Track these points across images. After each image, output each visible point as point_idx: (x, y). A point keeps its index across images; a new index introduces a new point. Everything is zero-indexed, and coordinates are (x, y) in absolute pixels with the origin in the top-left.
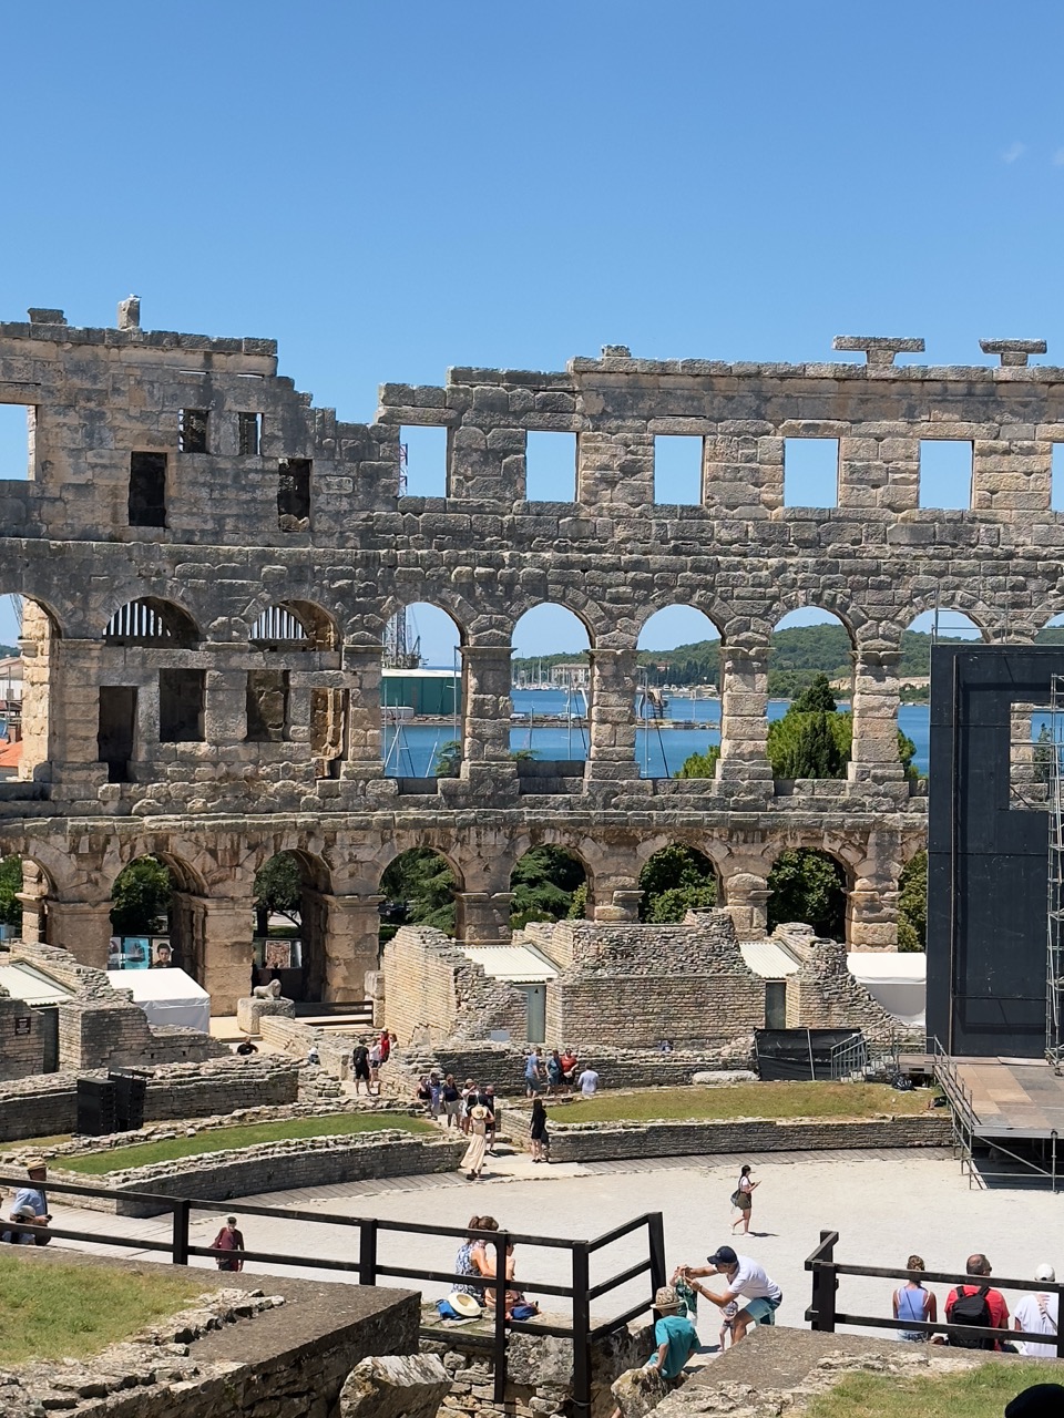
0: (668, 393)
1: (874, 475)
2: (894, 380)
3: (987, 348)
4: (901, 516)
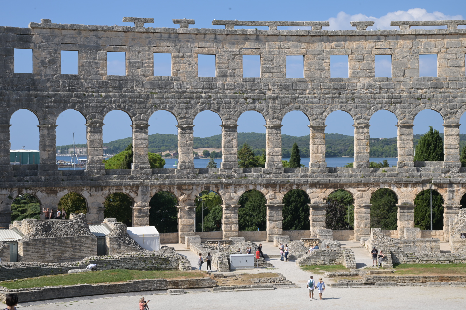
0: (65, 35)
1: (138, 65)
2: (144, 32)
3: (175, 22)
4: (147, 78)
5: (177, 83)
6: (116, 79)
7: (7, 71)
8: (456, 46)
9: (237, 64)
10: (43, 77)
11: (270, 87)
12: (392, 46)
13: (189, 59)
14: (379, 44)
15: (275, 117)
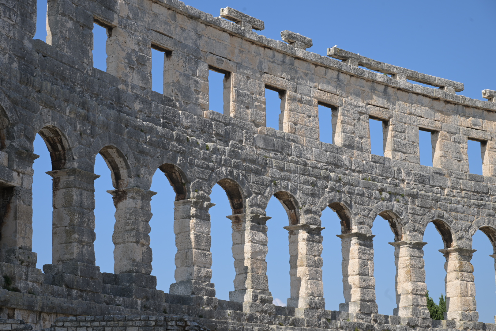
1: (247, 100)
2: (253, 43)
4: (259, 129)
5: (296, 147)
6: (220, 119)
7: (85, 60)
9: (364, 129)
10: (130, 89)
11: (404, 176)
13: (308, 107)
15: (416, 229)
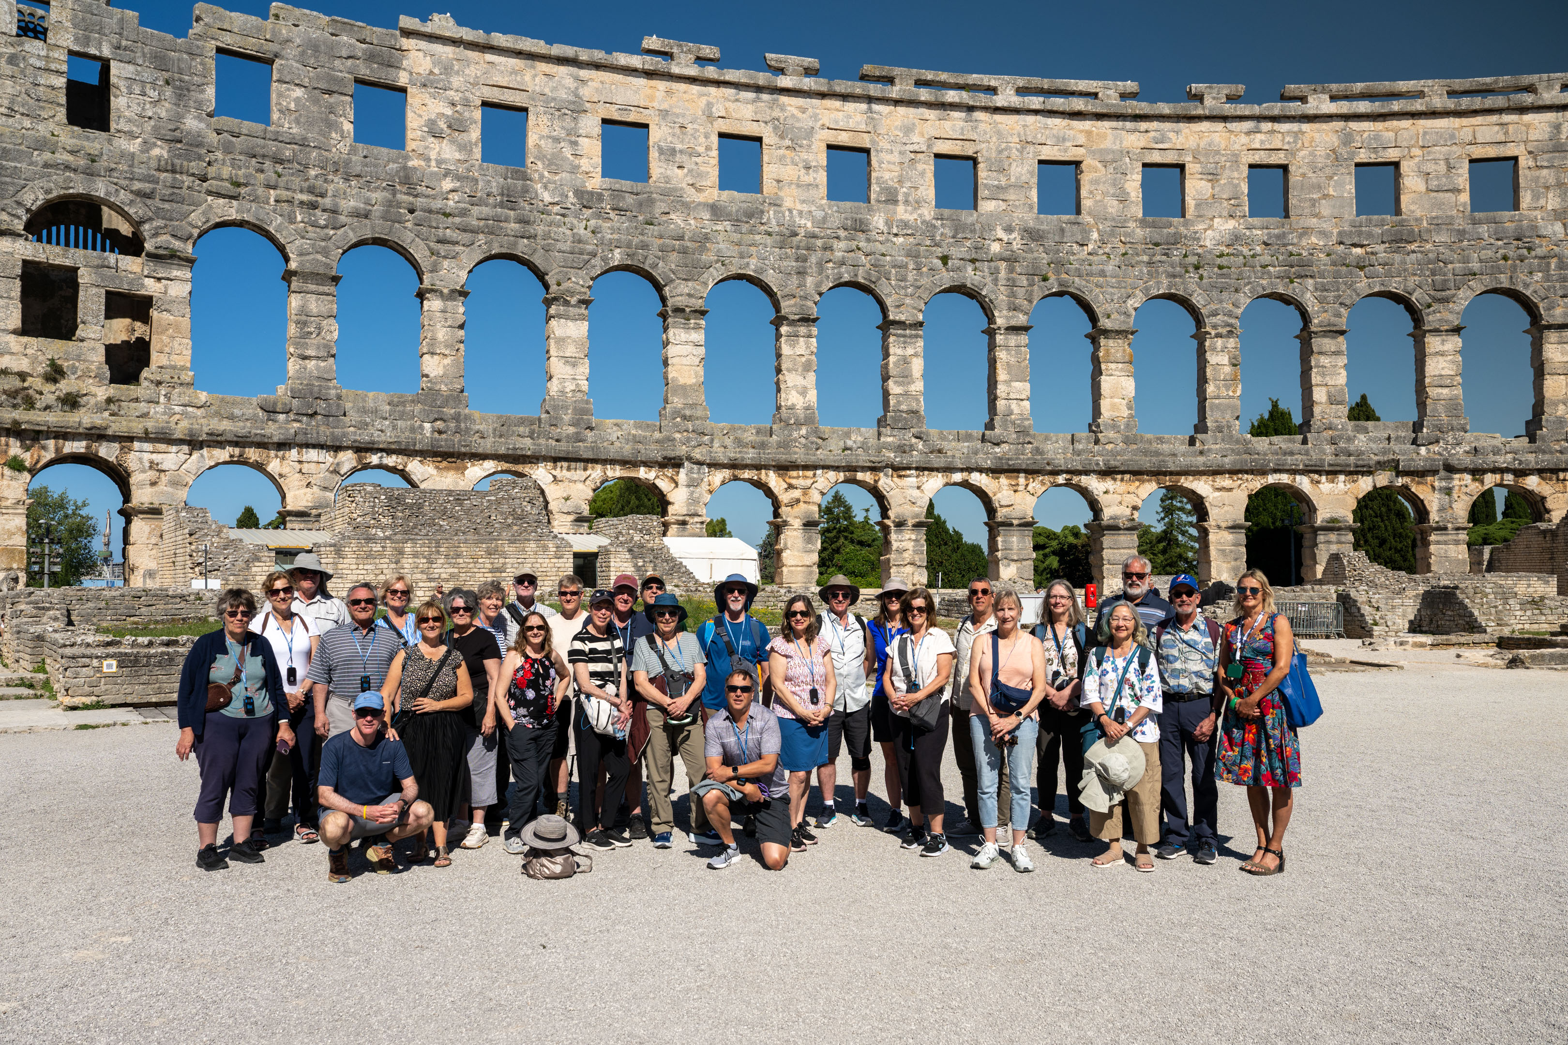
0: (493, 65)
1: (679, 158)
2: (695, 79)
4: (702, 195)
5: (775, 212)
6: (623, 189)
7: (334, 135)
8: (1446, 141)
9: (922, 174)
10: (433, 163)
11: (1001, 234)
12: (1289, 143)
13: (804, 156)
14: (1258, 140)
